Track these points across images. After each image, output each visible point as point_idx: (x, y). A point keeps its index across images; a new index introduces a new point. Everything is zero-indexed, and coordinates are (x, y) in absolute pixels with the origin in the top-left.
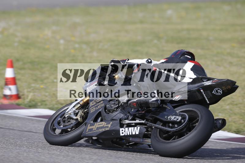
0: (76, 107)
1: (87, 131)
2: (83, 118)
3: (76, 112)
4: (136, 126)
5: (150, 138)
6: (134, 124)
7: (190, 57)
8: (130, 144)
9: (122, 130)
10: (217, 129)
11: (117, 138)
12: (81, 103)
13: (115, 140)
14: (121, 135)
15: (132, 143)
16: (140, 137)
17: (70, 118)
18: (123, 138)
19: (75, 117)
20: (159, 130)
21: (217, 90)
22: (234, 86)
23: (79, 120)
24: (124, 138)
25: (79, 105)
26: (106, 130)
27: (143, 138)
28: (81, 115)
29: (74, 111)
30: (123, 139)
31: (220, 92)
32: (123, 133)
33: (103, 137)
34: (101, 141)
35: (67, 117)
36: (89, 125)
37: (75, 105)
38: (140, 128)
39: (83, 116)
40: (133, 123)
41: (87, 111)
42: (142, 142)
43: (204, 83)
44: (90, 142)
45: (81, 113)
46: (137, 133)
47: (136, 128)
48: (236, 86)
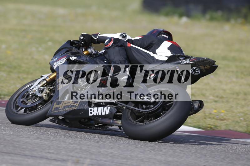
0: (41, 85)
1: (53, 110)
2: (48, 96)
3: (42, 89)
4: (106, 106)
5: (120, 119)
6: (104, 104)
7: (167, 37)
8: (99, 125)
9: (91, 110)
10: (194, 111)
11: (85, 119)
12: (47, 80)
13: (83, 120)
14: (90, 115)
15: (101, 124)
16: (110, 118)
17: (34, 96)
18: (91, 118)
19: (40, 95)
20: (130, 111)
21: (195, 69)
22: (213, 66)
23: (45, 98)
24: (93, 118)
25: (45, 82)
26: (74, 109)
27: (114, 119)
28: (47, 92)
29: (39, 88)
30: (92, 120)
31: (198, 71)
32: (91, 113)
33: (70, 116)
34: (68, 121)
35: (32, 94)
36: (55, 103)
37: (40, 82)
38: (110, 108)
39: (49, 93)
40: (102, 103)
41: (53, 88)
42: (112, 123)
43: (181, 61)
44: (56, 122)
45: (46, 90)
46: (107, 113)
47: (106, 108)
48: (215, 66)
